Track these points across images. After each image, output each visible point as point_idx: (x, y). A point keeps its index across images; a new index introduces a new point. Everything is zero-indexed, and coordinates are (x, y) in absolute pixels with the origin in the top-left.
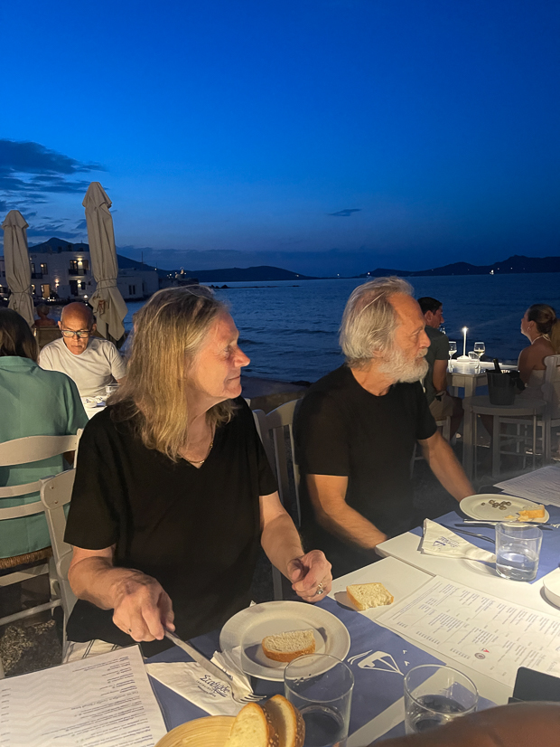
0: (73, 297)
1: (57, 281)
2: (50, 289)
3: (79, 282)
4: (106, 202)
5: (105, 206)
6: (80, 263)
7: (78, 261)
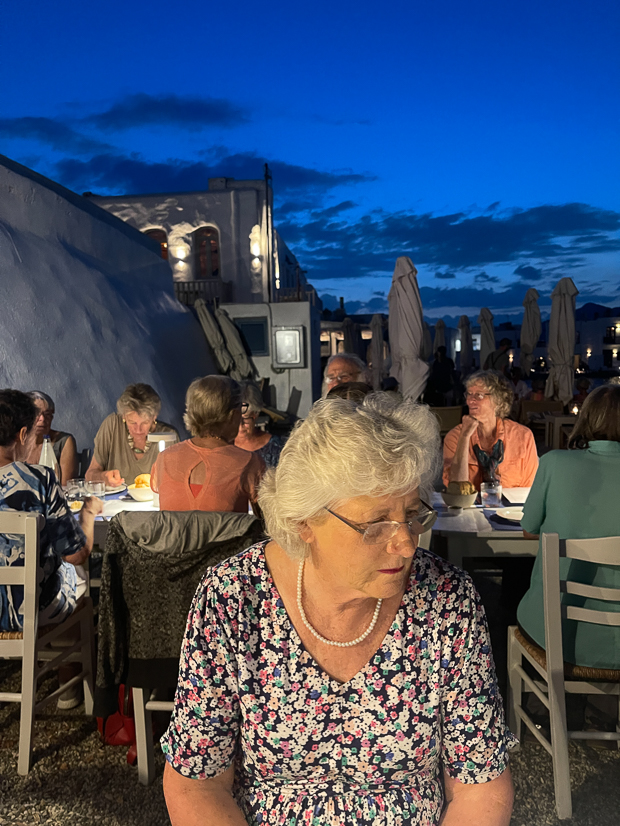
2: (580, 360)
3: (615, 351)
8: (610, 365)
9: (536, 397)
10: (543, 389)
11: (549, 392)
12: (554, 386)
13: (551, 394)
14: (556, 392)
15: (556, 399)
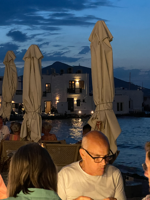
0: (69, 112)
1: (57, 98)
2: (51, 105)
3: (75, 99)
4: (108, 37)
5: (107, 41)
6: (77, 84)
7: (75, 82)
8: (72, 110)
9: (14, 137)
10: (19, 132)
11: (23, 134)
12: (27, 129)
13: (25, 135)
14: (28, 133)
15: (29, 139)
